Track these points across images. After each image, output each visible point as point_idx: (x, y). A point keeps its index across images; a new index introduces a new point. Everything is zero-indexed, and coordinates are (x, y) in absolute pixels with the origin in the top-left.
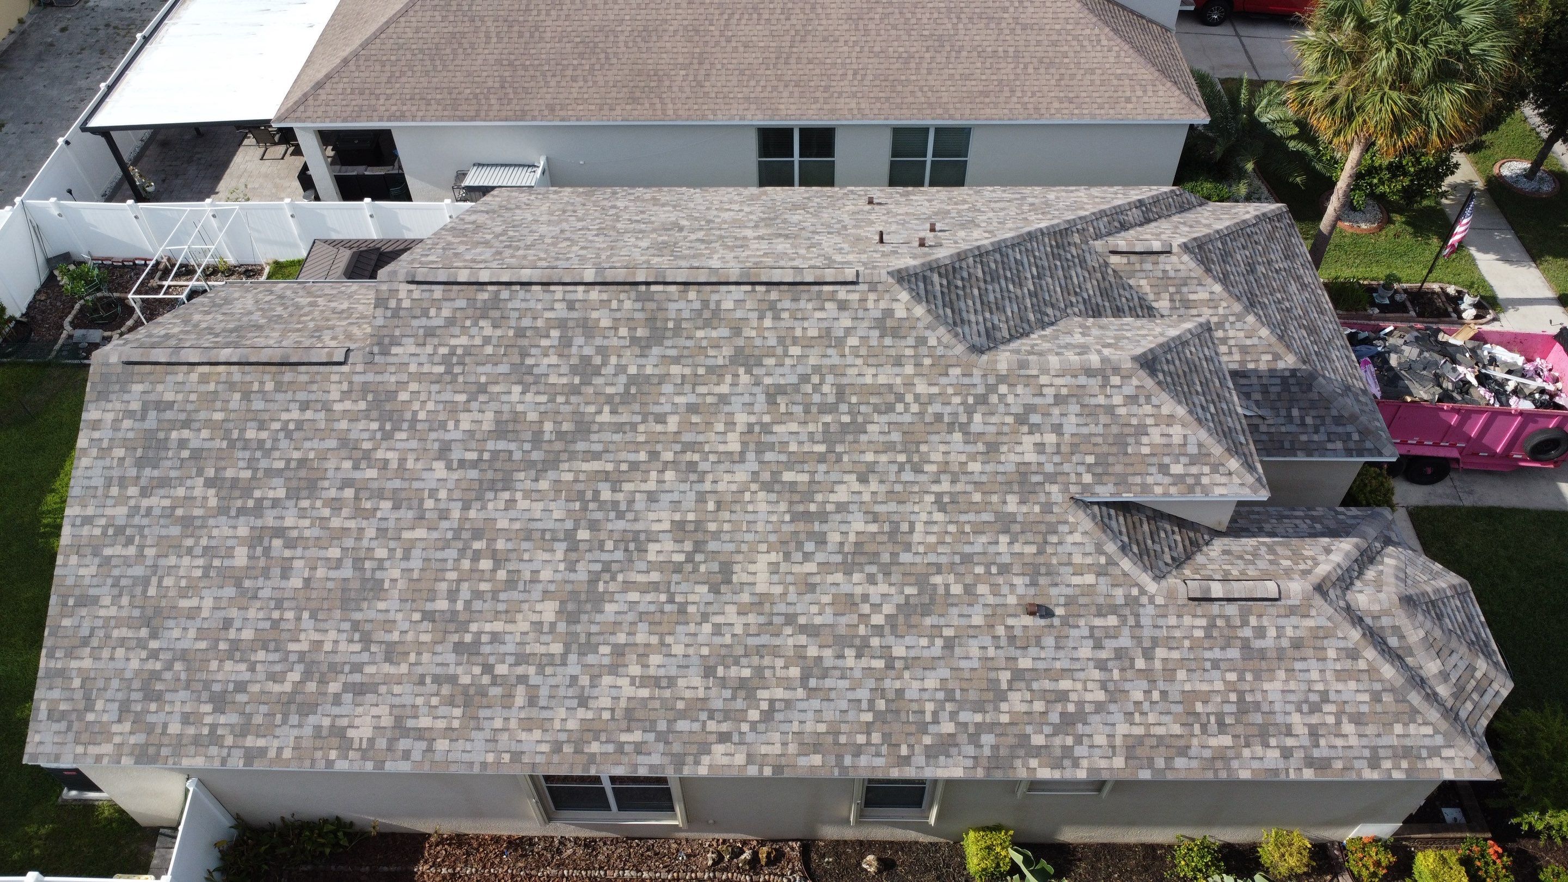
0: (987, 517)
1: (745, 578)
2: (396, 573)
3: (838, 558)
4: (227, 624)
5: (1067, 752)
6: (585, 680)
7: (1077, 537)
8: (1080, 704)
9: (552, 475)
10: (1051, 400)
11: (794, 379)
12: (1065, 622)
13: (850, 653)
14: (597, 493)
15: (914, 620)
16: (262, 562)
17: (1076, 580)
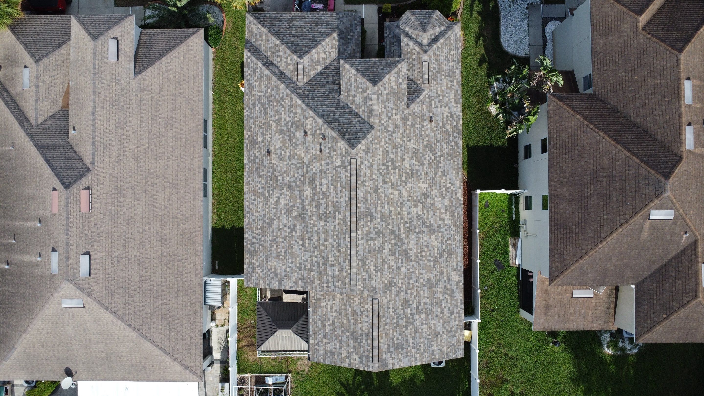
0: (412, 130)
1: (425, 190)
2: (426, 276)
3: (421, 167)
4: (437, 315)
5: (457, 117)
6: (446, 227)
7: (416, 108)
8: (449, 113)
9: (404, 240)
10: (385, 110)
11: (381, 177)
12: (433, 114)
13: (440, 165)
14: (408, 228)
15: (433, 149)
16: (424, 310)
17: (425, 110)
